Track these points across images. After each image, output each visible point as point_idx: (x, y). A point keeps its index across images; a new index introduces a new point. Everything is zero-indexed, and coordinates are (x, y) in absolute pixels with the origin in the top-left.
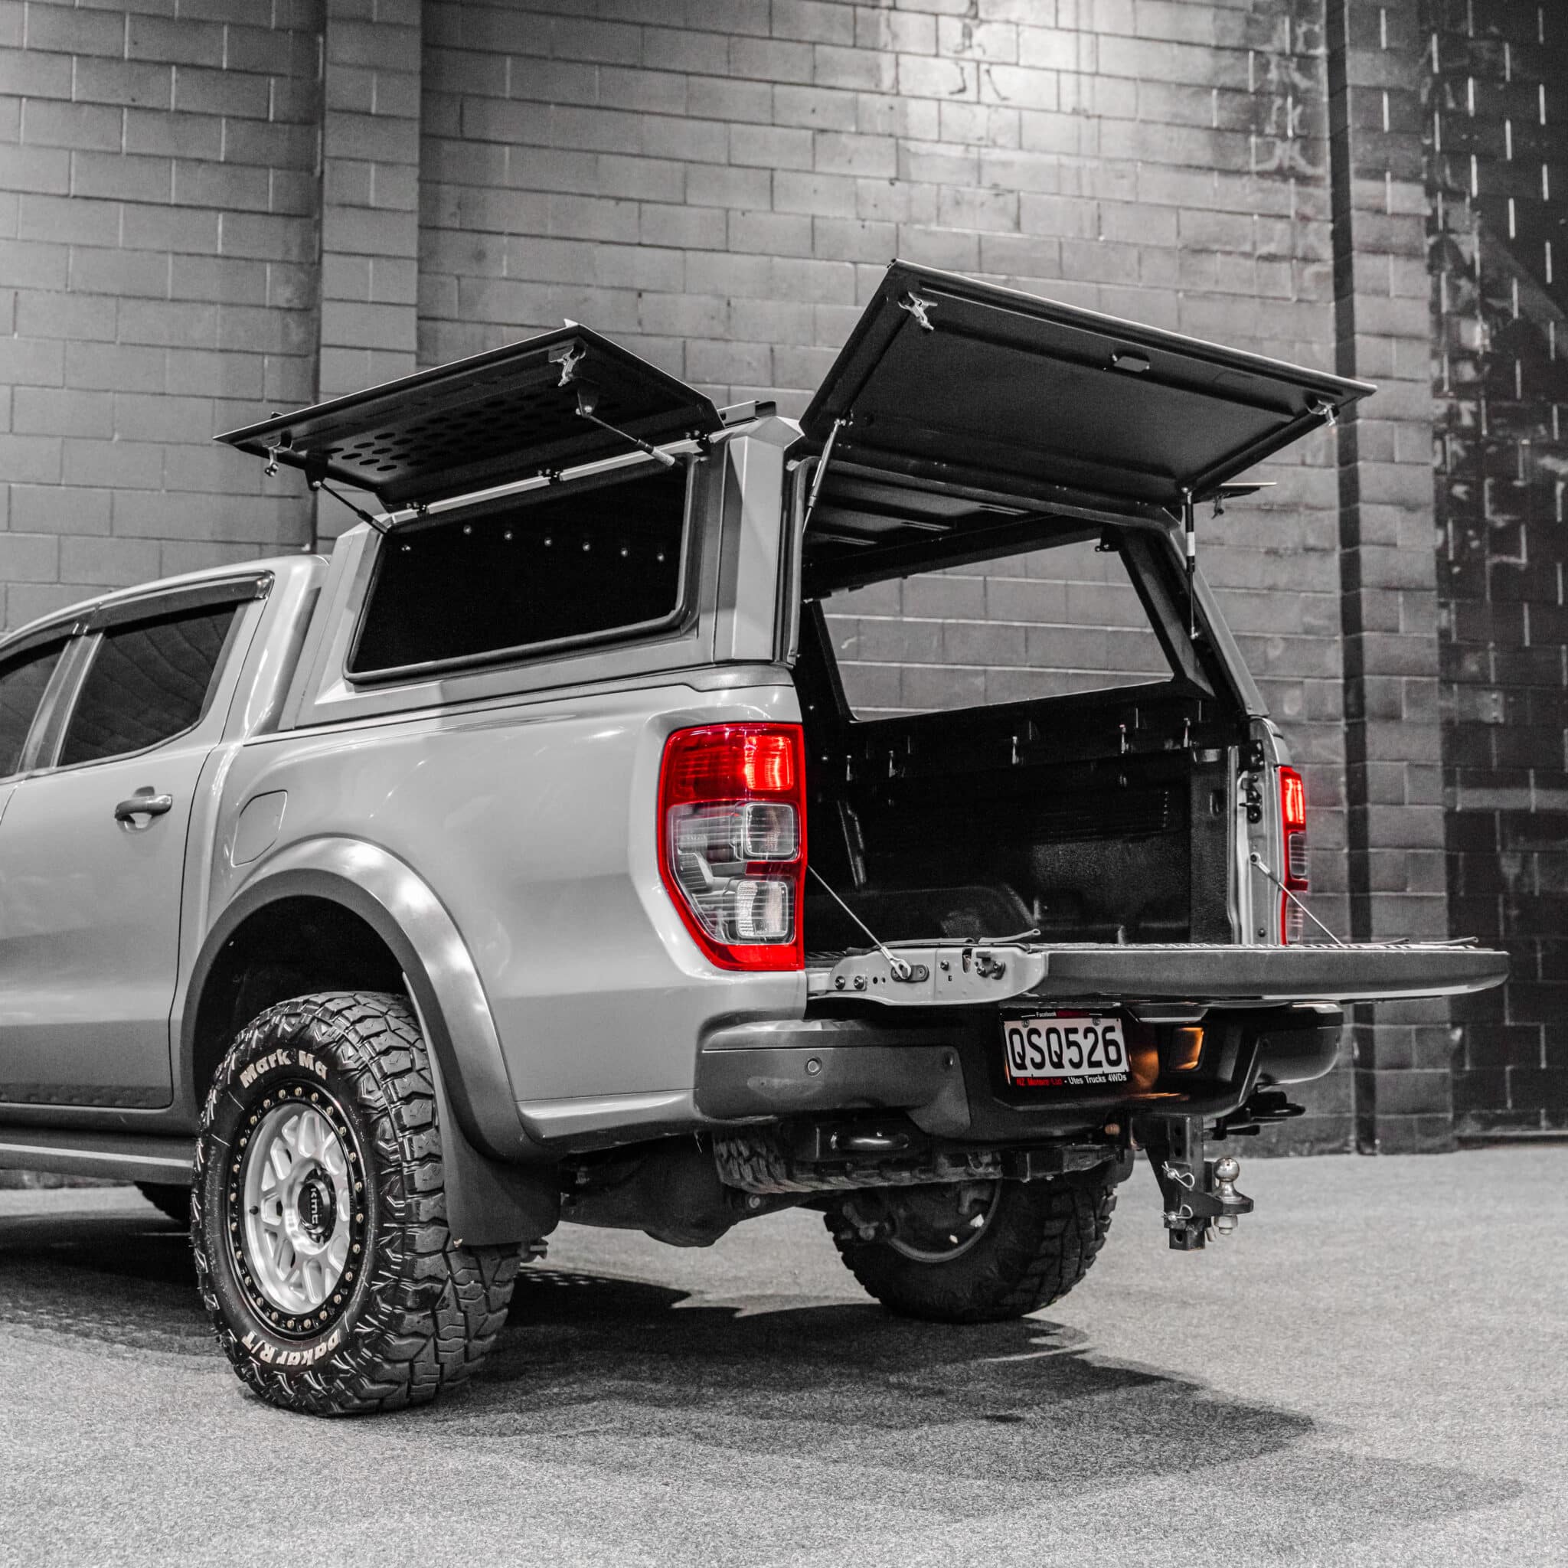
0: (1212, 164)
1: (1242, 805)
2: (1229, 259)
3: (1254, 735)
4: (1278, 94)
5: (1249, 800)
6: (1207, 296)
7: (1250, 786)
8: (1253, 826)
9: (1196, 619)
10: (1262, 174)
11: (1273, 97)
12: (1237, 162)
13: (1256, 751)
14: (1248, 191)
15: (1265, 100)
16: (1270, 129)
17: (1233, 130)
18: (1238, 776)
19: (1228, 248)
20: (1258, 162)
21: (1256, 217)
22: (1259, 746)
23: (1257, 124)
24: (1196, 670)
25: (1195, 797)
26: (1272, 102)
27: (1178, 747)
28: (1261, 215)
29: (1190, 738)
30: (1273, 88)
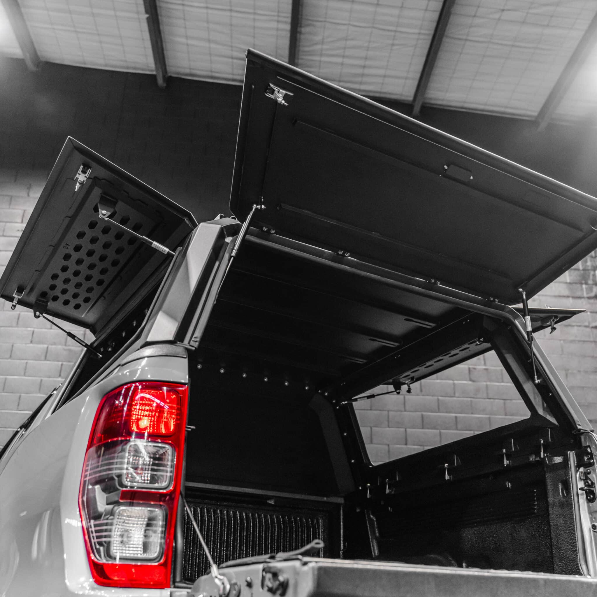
0: (569, 295)
1: (581, 489)
2: (580, 328)
3: (585, 442)
4: (592, 270)
5: (586, 486)
6: (572, 341)
7: (586, 478)
8: (591, 504)
9: (538, 371)
10: (589, 298)
11: (590, 271)
12: (579, 294)
13: (587, 454)
14: (584, 303)
15: (587, 272)
16: (590, 282)
17: (576, 283)
18: (577, 471)
19: (578, 324)
20: (587, 293)
21: (589, 313)
22: (589, 450)
23: (585, 280)
24: (544, 409)
25: (550, 487)
26: (590, 273)
27: (538, 459)
28: (591, 312)
29: (544, 452)
30: (590, 268)
